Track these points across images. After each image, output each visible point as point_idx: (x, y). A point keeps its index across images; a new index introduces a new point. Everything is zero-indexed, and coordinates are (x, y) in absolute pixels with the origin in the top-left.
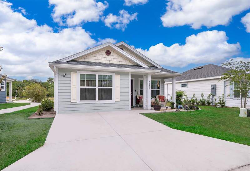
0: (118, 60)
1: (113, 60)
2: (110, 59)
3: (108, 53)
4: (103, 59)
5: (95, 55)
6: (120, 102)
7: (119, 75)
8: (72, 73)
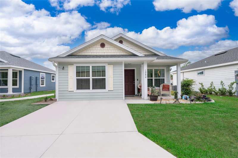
0: (112, 51)
1: (107, 51)
2: (104, 51)
3: (103, 45)
4: (98, 51)
5: (91, 49)
6: (113, 91)
7: (112, 65)
8: (69, 66)
